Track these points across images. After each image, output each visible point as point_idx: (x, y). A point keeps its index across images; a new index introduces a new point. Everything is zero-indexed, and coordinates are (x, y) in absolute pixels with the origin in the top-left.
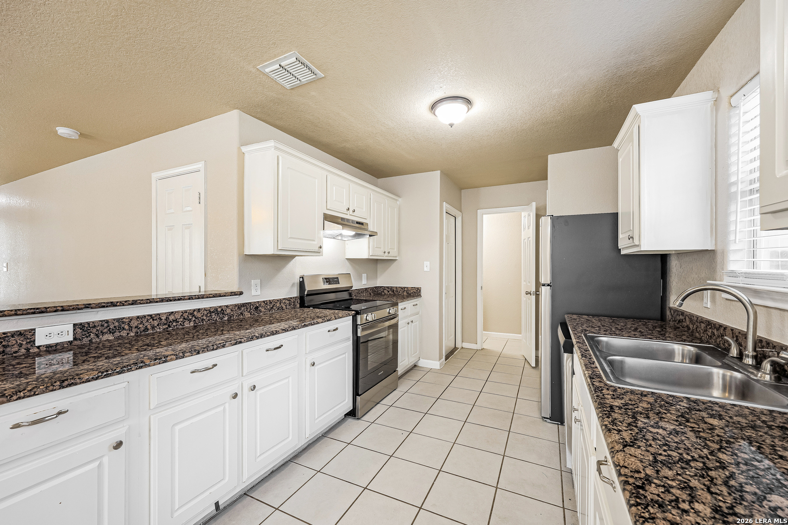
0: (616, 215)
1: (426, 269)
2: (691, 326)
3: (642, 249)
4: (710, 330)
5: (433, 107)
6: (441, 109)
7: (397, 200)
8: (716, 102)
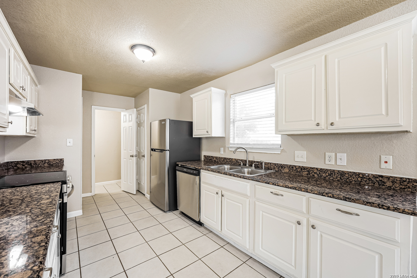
0: (192, 122)
1: (68, 144)
2: (217, 160)
3: (212, 136)
4: (226, 160)
5: (133, 47)
6: (137, 51)
7: (36, 85)
8: (226, 95)
